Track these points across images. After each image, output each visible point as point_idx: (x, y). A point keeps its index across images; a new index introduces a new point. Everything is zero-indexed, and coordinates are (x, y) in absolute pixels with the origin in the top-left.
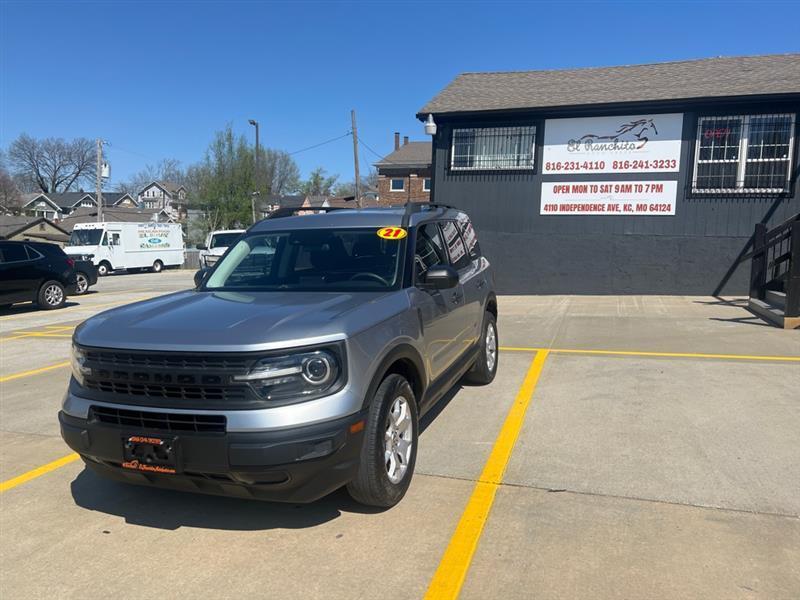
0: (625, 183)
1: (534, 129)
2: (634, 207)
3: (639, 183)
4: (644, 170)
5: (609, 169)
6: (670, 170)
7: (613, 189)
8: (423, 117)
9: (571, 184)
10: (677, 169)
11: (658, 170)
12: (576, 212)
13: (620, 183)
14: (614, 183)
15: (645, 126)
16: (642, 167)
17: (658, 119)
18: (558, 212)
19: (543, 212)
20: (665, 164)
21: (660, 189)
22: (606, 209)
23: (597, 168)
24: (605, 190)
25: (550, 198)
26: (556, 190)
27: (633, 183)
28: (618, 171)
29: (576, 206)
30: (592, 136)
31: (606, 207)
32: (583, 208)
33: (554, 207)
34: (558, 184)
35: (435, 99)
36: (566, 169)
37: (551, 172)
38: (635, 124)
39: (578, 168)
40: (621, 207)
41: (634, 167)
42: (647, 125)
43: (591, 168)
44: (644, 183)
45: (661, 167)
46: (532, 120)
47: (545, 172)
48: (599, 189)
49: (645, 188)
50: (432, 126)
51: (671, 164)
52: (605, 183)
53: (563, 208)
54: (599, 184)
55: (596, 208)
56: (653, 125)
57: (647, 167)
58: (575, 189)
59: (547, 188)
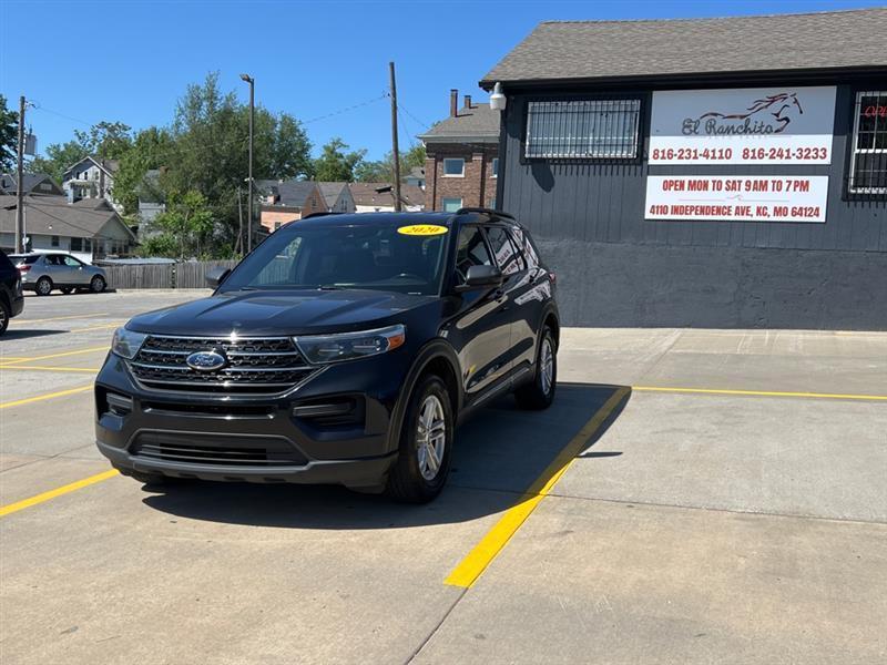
0: (759, 178)
1: (637, 104)
2: (770, 211)
3: (777, 178)
4: (784, 161)
5: (737, 159)
6: (819, 161)
7: (743, 186)
8: (487, 86)
9: (686, 179)
10: (827, 161)
11: (803, 161)
12: (693, 217)
13: (752, 178)
14: (744, 178)
15: (785, 103)
16: (781, 156)
17: (803, 93)
18: (669, 216)
19: (648, 215)
20: (813, 154)
21: (805, 186)
22: (733, 212)
23: (721, 157)
24: (733, 187)
25: (658, 196)
26: (667, 186)
27: (770, 178)
28: (749, 161)
29: (692, 208)
30: (716, 115)
31: (733, 210)
32: (703, 210)
33: (664, 210)
34: (669, 178)
35: (505, 60)
36: (680, 158)
37: (659, 162)
38: (773, 100)
39: (696, 158)
40: (753, 211)
41: (772, 157)
42: (789, 101)
43: (714, 158)
44: (784, 179)
45: (807, 157)
46: (637, 90)
47: (651, 161)
48: (724, 185)
49: (785, 185)
50: (495, 98)
51: (820, 153)
52: (732, 178)
53: (676, 210)
54: (724, 179)
55: (719, 210)
56: (796, 101)
57: (788, 157)
58: (692, 186)
59: (654, 183)
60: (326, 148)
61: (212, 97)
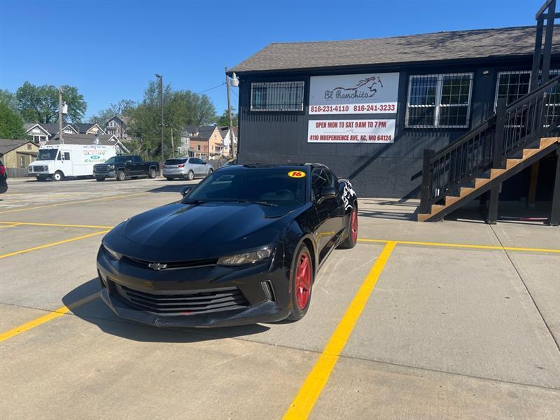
0: (362, 121)
1: (303, 83)
2: (367, 138)
4: (374, 112)
5: (351, 111)
6: (391, 112)
7: (354, 125)
8: (230, 74)
9: (327, 121)
10: (395, 111)
11: (383, 112)
12: (330, 141)
13: (359, 121)
14: (355, 121)
15: (375, 81)
16: (373, 109)
17: (383, 76)
18: (319, 141)
19: (309, 141)
20: (388, 108)
21: (384, 125)
22: (349, 139)
23: (343, 110)
24: (349, 125)
25: (315, 131)
26: (318, 125)
27: (367, 121)
28: (357, 112)
29: (330, 137)
30: (341, 88)
31: (349, 137)
32: (335, 138)
33: (316, 137)
34: (318, 121)
36: (324, 111)
37: (314, 113)
38: (368, 80)
39: (331, 111)
40: (359, 138)
41: (368, 110)
42: (376, 81)
43: (340, 110)
44: (374, 121)
45: (385, 110)
46: (302, 76)
47: (310, 113)
48: (345, 125)
49: (374, 124)
50: (236, 81)
51: (392, 108)
52: (349, 121)
53: (322, 138)
54: (345, 121)
55: (343, 138)
56: (380, 81)
57: (376, 110)
58: (330, 125)
59: (312, 124)
60: (226, 111)
61: (160, 86)
